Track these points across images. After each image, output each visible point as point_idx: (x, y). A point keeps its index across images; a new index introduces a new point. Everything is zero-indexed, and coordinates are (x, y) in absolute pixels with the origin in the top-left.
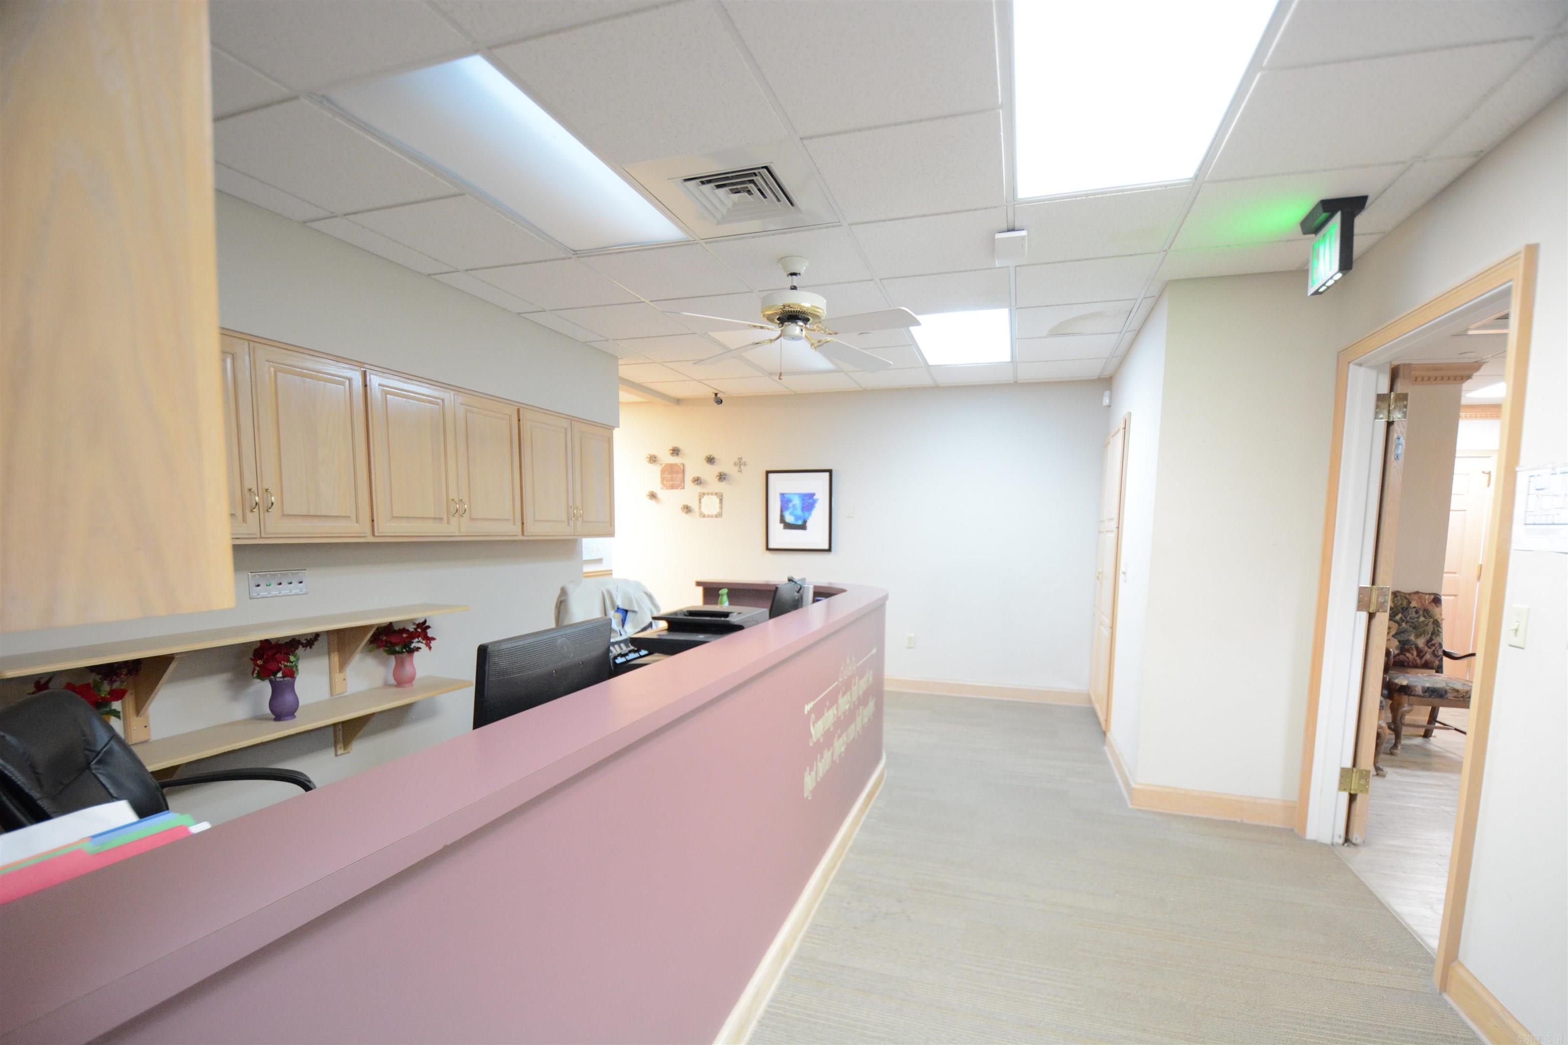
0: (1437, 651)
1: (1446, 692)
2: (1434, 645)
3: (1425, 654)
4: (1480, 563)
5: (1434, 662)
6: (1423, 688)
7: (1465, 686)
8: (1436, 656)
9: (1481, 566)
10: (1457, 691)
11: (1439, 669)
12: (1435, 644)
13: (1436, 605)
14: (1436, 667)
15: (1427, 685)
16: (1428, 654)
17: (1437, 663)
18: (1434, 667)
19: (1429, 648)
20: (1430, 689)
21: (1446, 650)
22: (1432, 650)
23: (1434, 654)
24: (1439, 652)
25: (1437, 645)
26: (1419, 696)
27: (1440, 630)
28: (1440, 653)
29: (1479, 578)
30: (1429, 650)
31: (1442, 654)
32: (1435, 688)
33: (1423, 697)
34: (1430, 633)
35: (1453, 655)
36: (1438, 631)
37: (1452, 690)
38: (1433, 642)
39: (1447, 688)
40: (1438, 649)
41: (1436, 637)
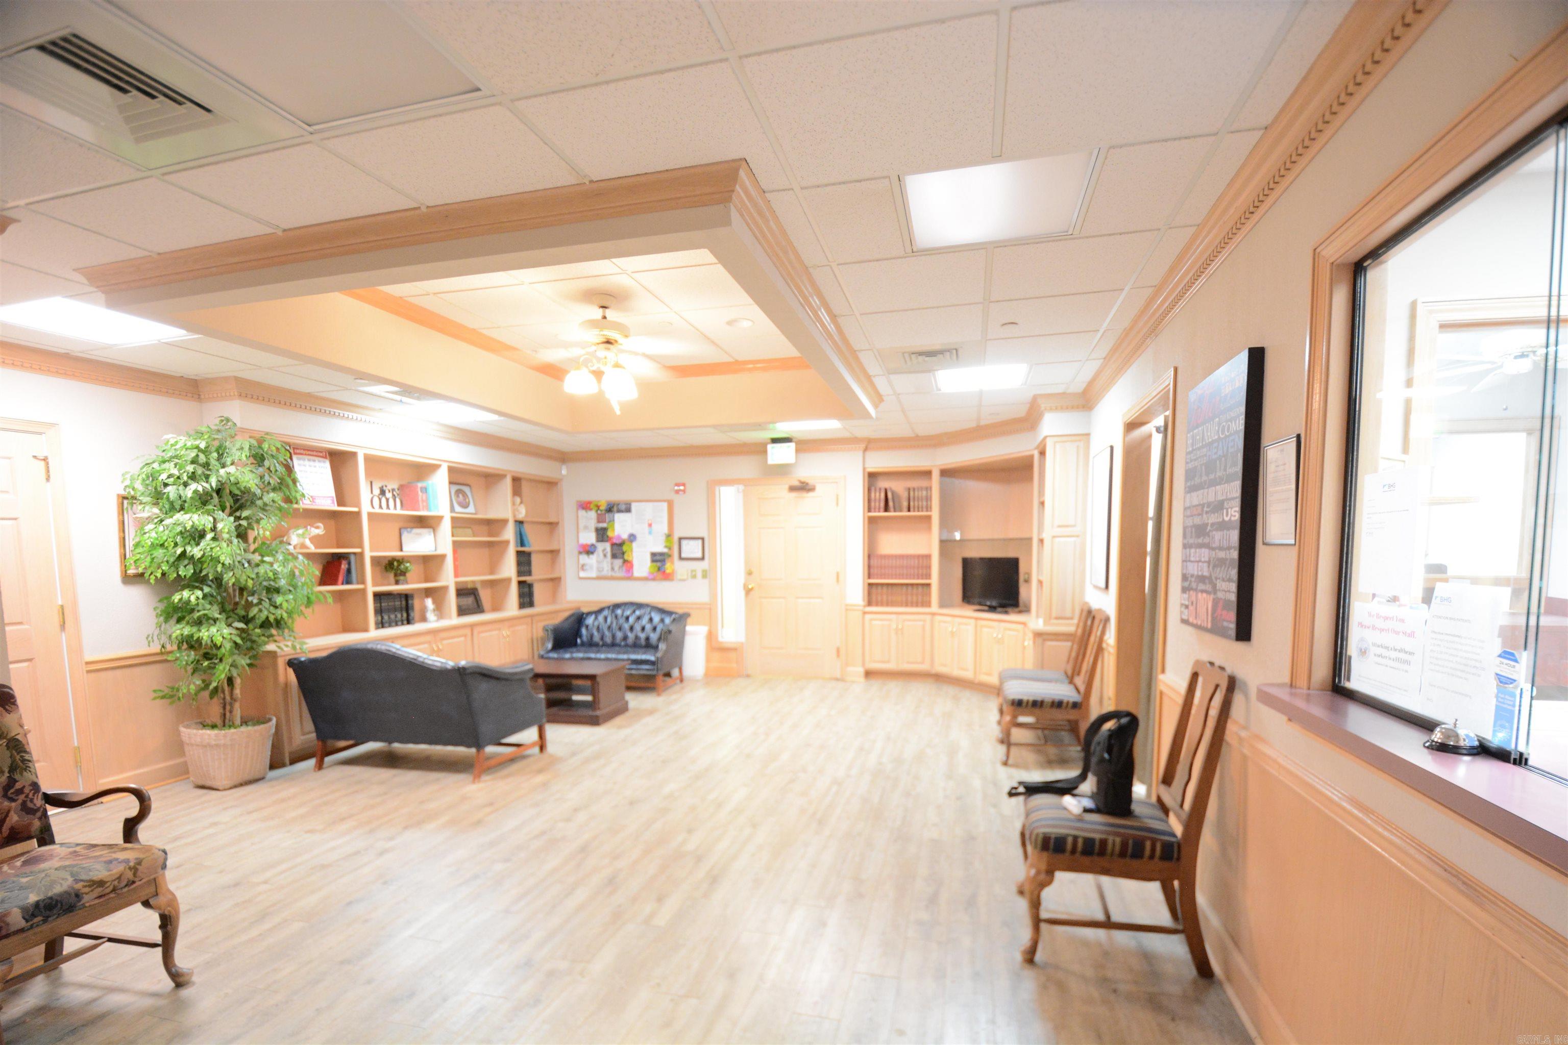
0: (32, 801)
1: (78, 896)
2: (20, 791)
3: (7, 816)
4: (60, 603)
5: (30, 825)
6: (24, 910)
7: (112, 866)
8: (31, 811)
9: (62, 607)
10: (101, 883)
11: (46, 837)
12: (24, 787)
13: (5, 709)
14: (38, 833)
15: (33, 898)
16: (12, 813)
17: (37, 824)
18: (33, 834)
19: (12, 800)
20: (42, 905)
21: (49, 792)
22: (20, 801)
23: (26, 809)
24: (35, 801)
25: (27, 790)
26: (22, 930)
27: (27, 757)
28: (39, 802)
29: (63, 626)
30: (13, 804)
31: (43, 802)
32: (51, 898)
33: (32, 927)
34: (6, 770)
35: (67, 799)
36: (24, 761)
37: (90, 886)
38: (18, 786)
39: (79, 886)
40: (31, 796)
41: (21, 774)
